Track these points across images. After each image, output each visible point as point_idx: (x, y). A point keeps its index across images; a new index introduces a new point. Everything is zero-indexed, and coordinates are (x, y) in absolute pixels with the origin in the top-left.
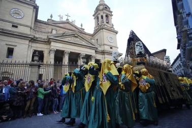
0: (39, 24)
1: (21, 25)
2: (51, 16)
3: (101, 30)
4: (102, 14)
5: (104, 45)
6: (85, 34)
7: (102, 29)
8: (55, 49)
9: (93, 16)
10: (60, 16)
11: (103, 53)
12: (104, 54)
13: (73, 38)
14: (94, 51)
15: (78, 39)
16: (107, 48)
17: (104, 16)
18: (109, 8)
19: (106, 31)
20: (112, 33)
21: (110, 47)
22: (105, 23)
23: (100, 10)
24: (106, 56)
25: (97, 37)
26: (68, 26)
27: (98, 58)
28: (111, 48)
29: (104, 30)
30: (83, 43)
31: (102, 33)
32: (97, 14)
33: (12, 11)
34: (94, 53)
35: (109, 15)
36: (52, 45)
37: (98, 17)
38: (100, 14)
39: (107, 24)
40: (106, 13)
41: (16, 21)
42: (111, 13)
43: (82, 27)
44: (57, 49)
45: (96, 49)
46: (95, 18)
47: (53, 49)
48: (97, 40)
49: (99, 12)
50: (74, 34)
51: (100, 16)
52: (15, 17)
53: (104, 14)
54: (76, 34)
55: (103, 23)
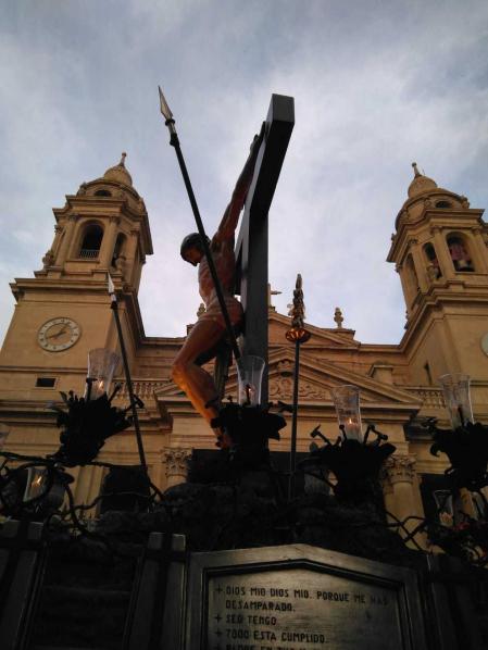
0: (152, 353)
3: (435, 315)
4: (424, 237)
6: (361, 351)
7: (439, 306)
8: (188, 446)
9: (390, 259)
13: (271, 382)
14: (396, 434)
15: (303, 385)
17: (440, 242)
18: (462, 200)
19: (462, 310)
22: (450, 272)
23: (414, 226)
25: (422, 354)
29: (447, 310)
31: (441, 329)
32: (404, 245)
33: (44, 329)
34: (404, 439)
35: (468, 233)
36: (175, 432)
37: (410, 257)
38: (416, 241)
39: (461, 278)
40: (444, 228)
41: (51, 362)
42: (475, 221)
43: (340, 325)
44: (199, 446)
45: (408, 418)
46: (401, 263)
47: (179, 449)
48: (427, 367)
49: (410, 233)
50: (277, 363)
51: (420, 247)
52: (51, 348)
53: (438, 235)
54: (283, 361)
55: (439, 275)
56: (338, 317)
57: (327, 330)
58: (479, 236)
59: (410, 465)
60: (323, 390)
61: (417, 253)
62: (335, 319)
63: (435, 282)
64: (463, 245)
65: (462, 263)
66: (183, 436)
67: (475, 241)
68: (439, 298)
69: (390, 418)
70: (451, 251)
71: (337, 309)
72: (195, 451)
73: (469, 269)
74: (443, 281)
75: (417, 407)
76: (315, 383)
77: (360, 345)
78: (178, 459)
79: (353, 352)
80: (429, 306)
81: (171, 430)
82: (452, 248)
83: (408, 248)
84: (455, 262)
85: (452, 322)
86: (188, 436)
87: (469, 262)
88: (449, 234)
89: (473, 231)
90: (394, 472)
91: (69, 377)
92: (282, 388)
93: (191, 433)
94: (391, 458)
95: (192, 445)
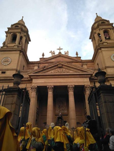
0: (31, 65)
1: (8, 70)
2: (43, 55)
3: (99, 51)
4: (98, 32)
5: (106, 68)
7: (100, 49)
9: (90, 38)
10: (51, 52)
13: (56, 69)
14: (87, 80)
15: (64, 69)
17: (102, 32)
19: (106, 49)
22: (104, 40)
23: (95, 29)
25: (97, 61)
26: (59, 59)
29: (102, 49)
30: (71, 72)
31: (100, 54)
33: (3, 60)
34: (89, 81)
35: (109, 30)
36: (33, 82)
37: (94, 37)
38: (96, 33)
39: (107, 41)
40: (103, 29)
41: (4, 68)
42: (111, 26)
43: (77, 56)
44: (38, 85)
45: (90, 76)
46: (93, 39)
47: (34, 86)
48: (98, 64)
49: (94, 31)
50: (58, 65)
51: (97, 34)
52: (4, 64)
54: (59, 64)
55: (101, 41)
56: (77, 54)
57: (74, 57)
58: (112, 30)
59: (90, 87)
60: (69, 70)
61: (96, 36)
62: (76, 55)
63: (100, 43)
64: (108, 33)
65: (107, 37)
66: (35, 83)
67: (111, 32)
68: (100, 46)
69: (86, 76)
70: (104, 35)
71: (77, 52)
72: (38, 86)
73: (109, 39)
74: (102, 42)
75: (92, 73)
76: (67, 69)
77: (82, 60)
78: (34, 88)
79: (80, 62)
80: (98, 49)
81: (32, 82)
82: (105, 34)
83: (94, 35)
84: (106, 38)
85: (103, 52)
86: (36, 83)
87: (109, 37)
89: (110, 29)
90: (86, 89)
91: (9, 71)
93: (37, 82)
94: (85, 86)
95: (37, 85)
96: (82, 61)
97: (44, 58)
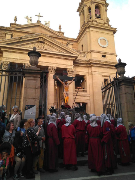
2: (16, 19)
3: (87, 30)
4: (89, 5)
5: (91, 52)
7: (89, 27)
8: (8, 61)
9: (78, 11)
10: (27, 18)
11: (89, 64)
12: (91, 67)
13: (36, 44)
15: (46, 46)
16: (96, 57)
17: (93, 7)
19: (95, 30)
20: (106, 32)
21: (100, 55)
22: (94, 17)
23: (86, 0)
24: (94, 69)
25: (82, 42)
26: (38, 30)
27: (80, 74)
28: (104, 56)
29: (91, 29)
31: (88, 34)
32: (83, 6)
34: (72, 64)
35: (101, 5)
36: (4, 56)
37: (84, 10)
38: (86, 5)
39: (97, 20)
40: (95, 2)
42: (104, 2)
43: (60, 30)
44: (12, 61)
45: (75, 59)
46: (81, 13)
47: (5, 61)
48: (82, 46)
49: (85, 2)
50: (38, 38)
53: (93, 4)
54: (40, 38)
55: (91, 18)
56: (60, 28)
57: (56, 31)
58: (104, 7)
59: (73, 72)
60: (52, 48)
61: (86, 9)
63: (89, 20)
64: (99, 10)
65: (98, 15)
66: (7, 58)
67: (103, 9)
68: (89, 25)
69: (70, 58)
70: (95, 10)
71: (60, 25)
72: (10, 63)
73: (99, 17)
74: (91, 20)
75: (78, 56)
76: (50, 46)
77: (65, 37)
78: (5, 64)
79: (63, 39)
80: (86, 27)
81: (2, 56)
82: (96, 10)
83: (84, 7)
84: (96, 15)
85: (92, 33)
87: (100, 15)
88: (96, 5)
89: (103, 5)
90: (69, 73)
92: (40, 46)
93: (9, 57)
94: (68, 69)
95: (10, 61)
96: (65, 39)
97: (17, 25)
